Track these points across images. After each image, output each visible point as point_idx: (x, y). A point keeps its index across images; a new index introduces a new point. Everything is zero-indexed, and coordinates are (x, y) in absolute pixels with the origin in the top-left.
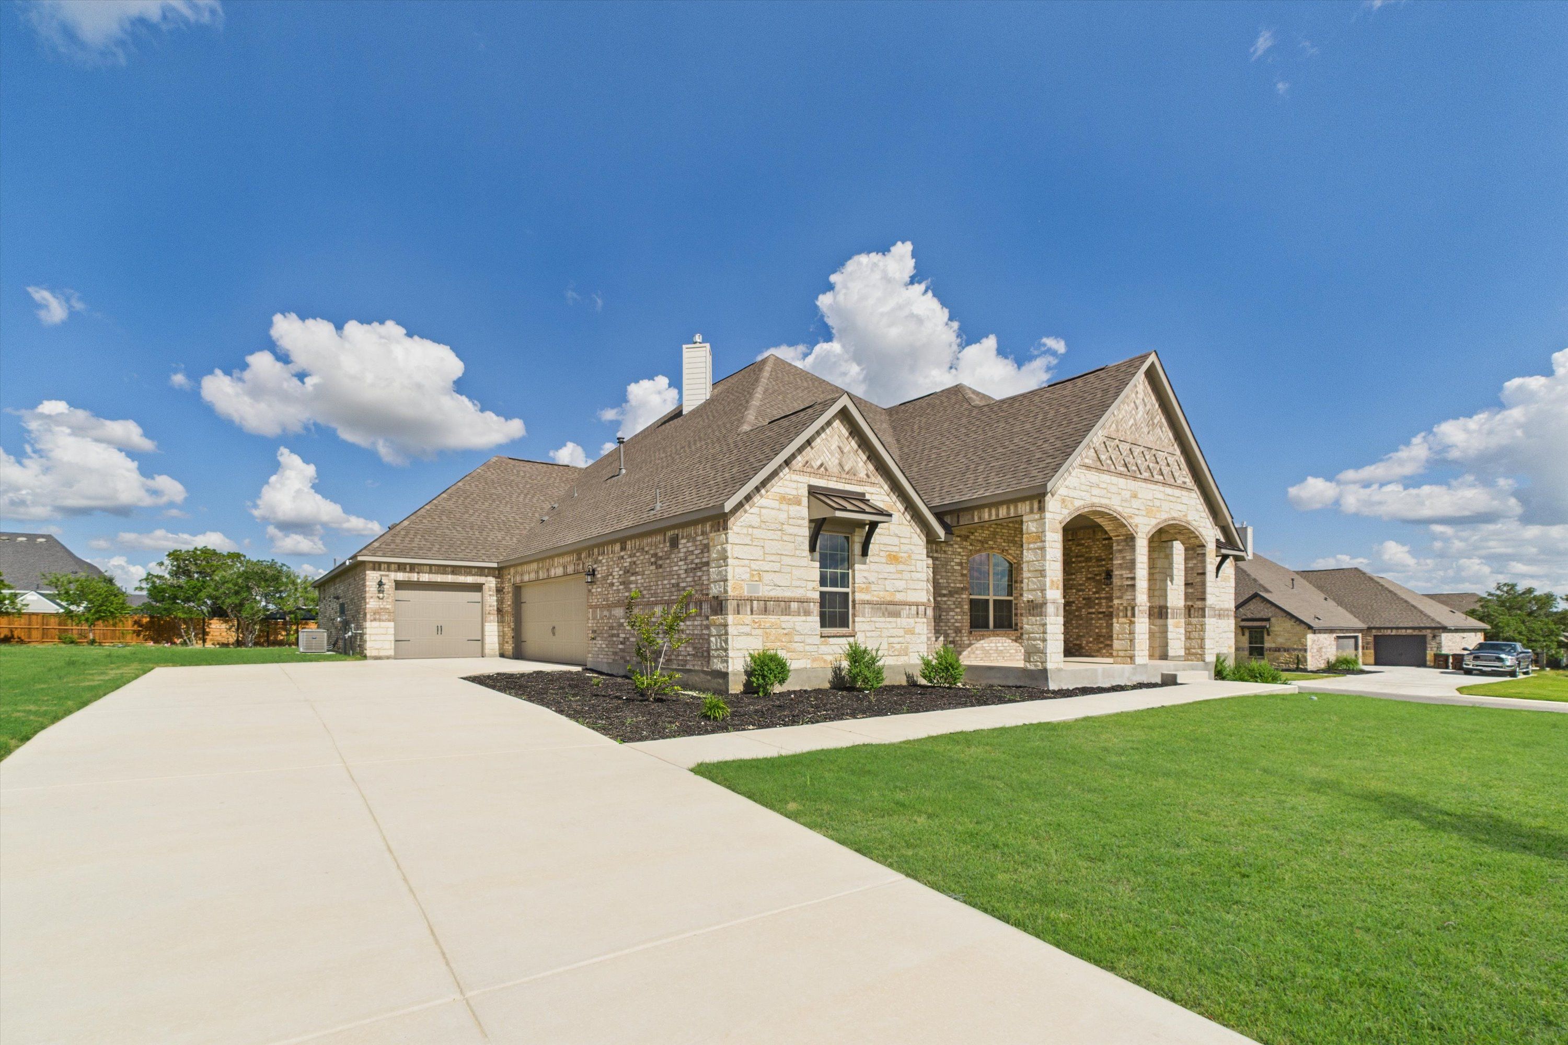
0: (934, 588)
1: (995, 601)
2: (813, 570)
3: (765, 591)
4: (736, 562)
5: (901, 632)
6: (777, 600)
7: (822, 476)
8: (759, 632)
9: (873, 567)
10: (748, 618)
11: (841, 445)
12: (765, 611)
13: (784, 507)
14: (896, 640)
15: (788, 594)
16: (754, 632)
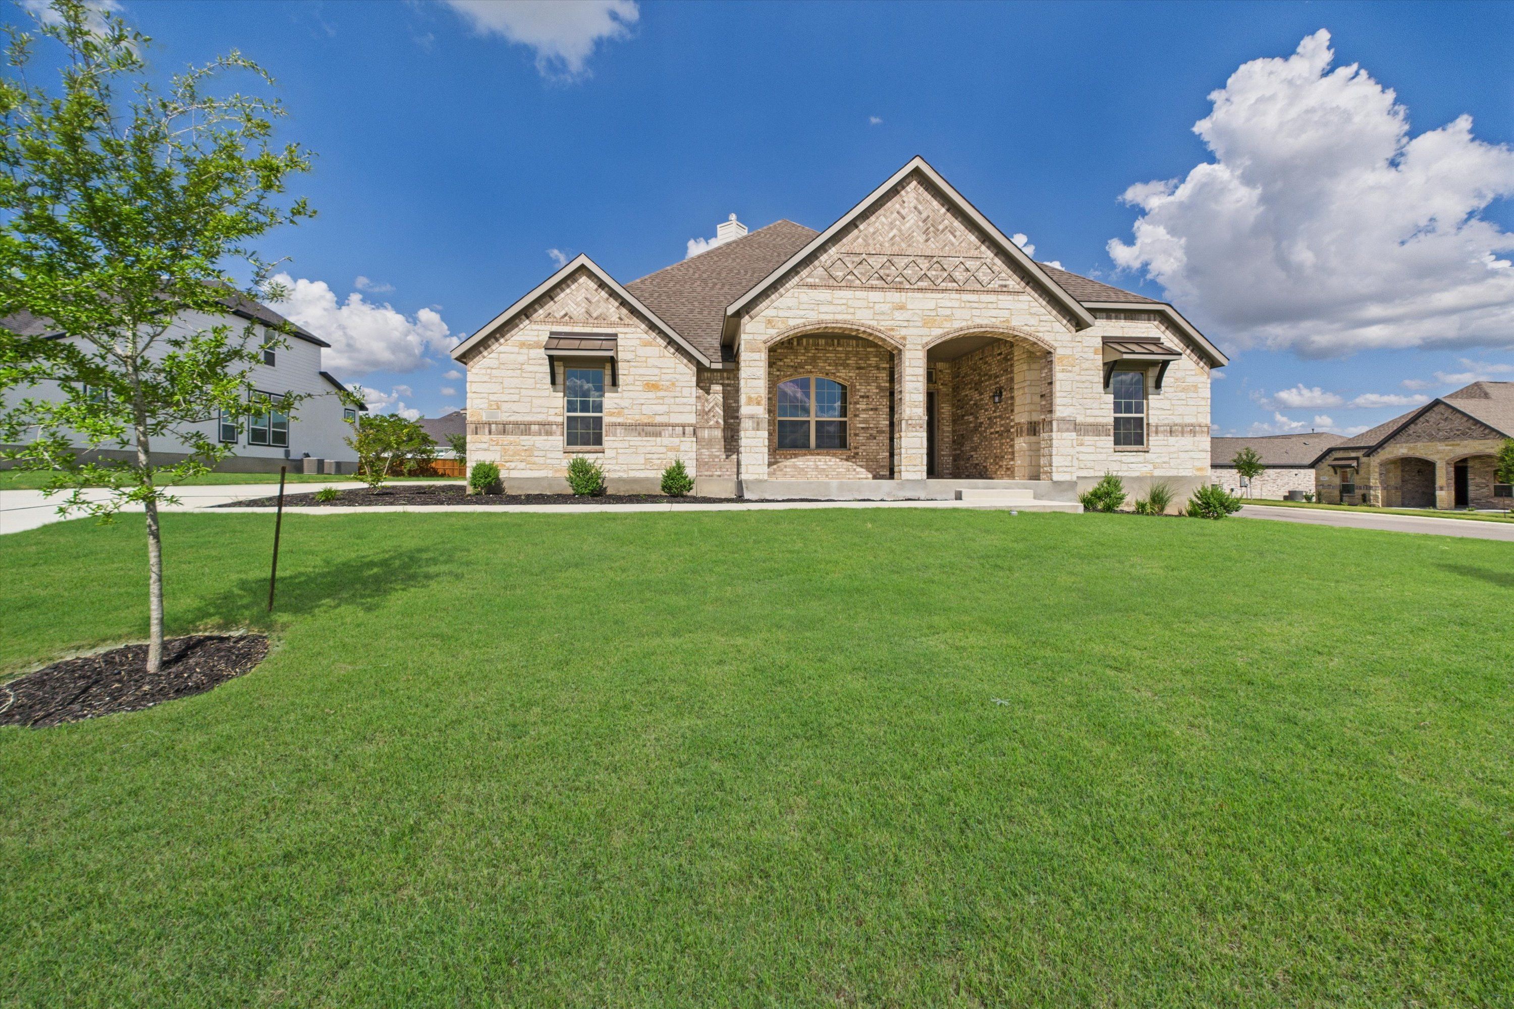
0: (724, 411)
1: (818, 423)
2: (559, 400)
3: (503, 417)
4: (475, 395)
5: (663, 450)
6: (516, 424)
7: (566, 324)
8: (498, 448)
9: (626, 394)
10: (486, 437)
11: (589, 296)
12: (504, 432)
13: (525, 351)
14: (656, 456)
15: (528, 418)
16: (491, 448)
